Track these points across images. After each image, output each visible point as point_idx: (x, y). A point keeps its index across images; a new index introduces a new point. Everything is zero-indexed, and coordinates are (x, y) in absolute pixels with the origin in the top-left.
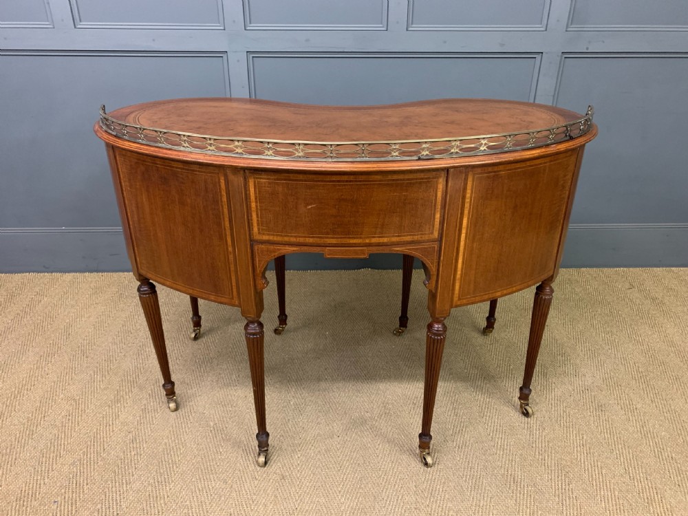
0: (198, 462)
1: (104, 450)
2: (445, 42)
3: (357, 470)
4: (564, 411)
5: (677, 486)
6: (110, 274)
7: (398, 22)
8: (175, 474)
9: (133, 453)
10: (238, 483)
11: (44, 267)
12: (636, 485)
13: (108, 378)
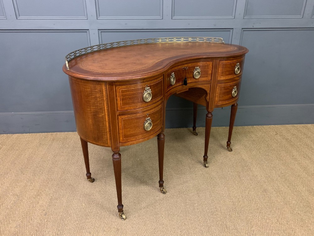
0: (77, 224)
1: (31, 219)
2: (189, 24)
3: (153, 225)
4: (248, 193)
5: (301, 227)
6: (36, 134)
7: (167, 15)
8: (66, 230)
9: (45, 221)
10: (96, 233)
11: (4, 131)
12: (283, 227)
13: (34, 184)
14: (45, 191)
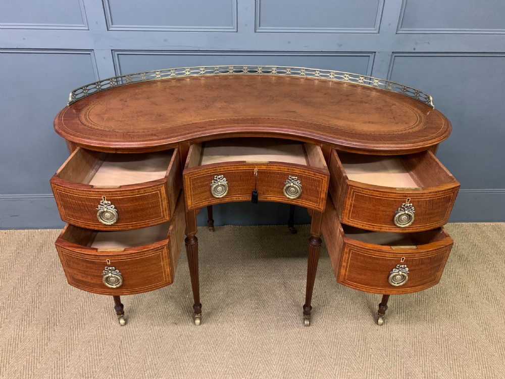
7: (246, 25)
14: (9, 364)
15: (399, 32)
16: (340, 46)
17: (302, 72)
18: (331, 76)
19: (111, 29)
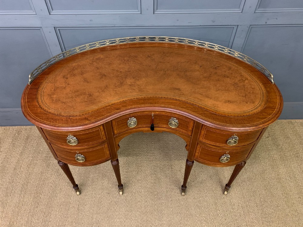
7: (147, 9)
15: (256, 11)
16: (214, 22)
17: (186, 41)
18: (206, 46)
19: (52, 13)
